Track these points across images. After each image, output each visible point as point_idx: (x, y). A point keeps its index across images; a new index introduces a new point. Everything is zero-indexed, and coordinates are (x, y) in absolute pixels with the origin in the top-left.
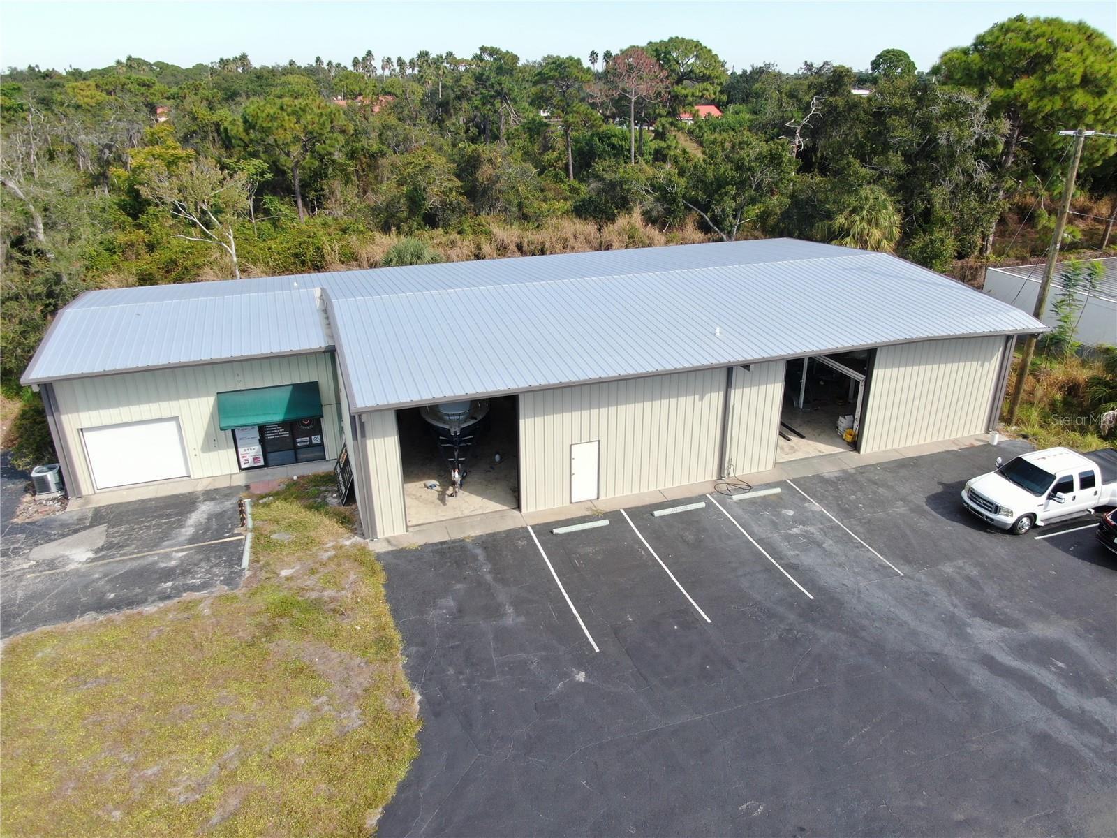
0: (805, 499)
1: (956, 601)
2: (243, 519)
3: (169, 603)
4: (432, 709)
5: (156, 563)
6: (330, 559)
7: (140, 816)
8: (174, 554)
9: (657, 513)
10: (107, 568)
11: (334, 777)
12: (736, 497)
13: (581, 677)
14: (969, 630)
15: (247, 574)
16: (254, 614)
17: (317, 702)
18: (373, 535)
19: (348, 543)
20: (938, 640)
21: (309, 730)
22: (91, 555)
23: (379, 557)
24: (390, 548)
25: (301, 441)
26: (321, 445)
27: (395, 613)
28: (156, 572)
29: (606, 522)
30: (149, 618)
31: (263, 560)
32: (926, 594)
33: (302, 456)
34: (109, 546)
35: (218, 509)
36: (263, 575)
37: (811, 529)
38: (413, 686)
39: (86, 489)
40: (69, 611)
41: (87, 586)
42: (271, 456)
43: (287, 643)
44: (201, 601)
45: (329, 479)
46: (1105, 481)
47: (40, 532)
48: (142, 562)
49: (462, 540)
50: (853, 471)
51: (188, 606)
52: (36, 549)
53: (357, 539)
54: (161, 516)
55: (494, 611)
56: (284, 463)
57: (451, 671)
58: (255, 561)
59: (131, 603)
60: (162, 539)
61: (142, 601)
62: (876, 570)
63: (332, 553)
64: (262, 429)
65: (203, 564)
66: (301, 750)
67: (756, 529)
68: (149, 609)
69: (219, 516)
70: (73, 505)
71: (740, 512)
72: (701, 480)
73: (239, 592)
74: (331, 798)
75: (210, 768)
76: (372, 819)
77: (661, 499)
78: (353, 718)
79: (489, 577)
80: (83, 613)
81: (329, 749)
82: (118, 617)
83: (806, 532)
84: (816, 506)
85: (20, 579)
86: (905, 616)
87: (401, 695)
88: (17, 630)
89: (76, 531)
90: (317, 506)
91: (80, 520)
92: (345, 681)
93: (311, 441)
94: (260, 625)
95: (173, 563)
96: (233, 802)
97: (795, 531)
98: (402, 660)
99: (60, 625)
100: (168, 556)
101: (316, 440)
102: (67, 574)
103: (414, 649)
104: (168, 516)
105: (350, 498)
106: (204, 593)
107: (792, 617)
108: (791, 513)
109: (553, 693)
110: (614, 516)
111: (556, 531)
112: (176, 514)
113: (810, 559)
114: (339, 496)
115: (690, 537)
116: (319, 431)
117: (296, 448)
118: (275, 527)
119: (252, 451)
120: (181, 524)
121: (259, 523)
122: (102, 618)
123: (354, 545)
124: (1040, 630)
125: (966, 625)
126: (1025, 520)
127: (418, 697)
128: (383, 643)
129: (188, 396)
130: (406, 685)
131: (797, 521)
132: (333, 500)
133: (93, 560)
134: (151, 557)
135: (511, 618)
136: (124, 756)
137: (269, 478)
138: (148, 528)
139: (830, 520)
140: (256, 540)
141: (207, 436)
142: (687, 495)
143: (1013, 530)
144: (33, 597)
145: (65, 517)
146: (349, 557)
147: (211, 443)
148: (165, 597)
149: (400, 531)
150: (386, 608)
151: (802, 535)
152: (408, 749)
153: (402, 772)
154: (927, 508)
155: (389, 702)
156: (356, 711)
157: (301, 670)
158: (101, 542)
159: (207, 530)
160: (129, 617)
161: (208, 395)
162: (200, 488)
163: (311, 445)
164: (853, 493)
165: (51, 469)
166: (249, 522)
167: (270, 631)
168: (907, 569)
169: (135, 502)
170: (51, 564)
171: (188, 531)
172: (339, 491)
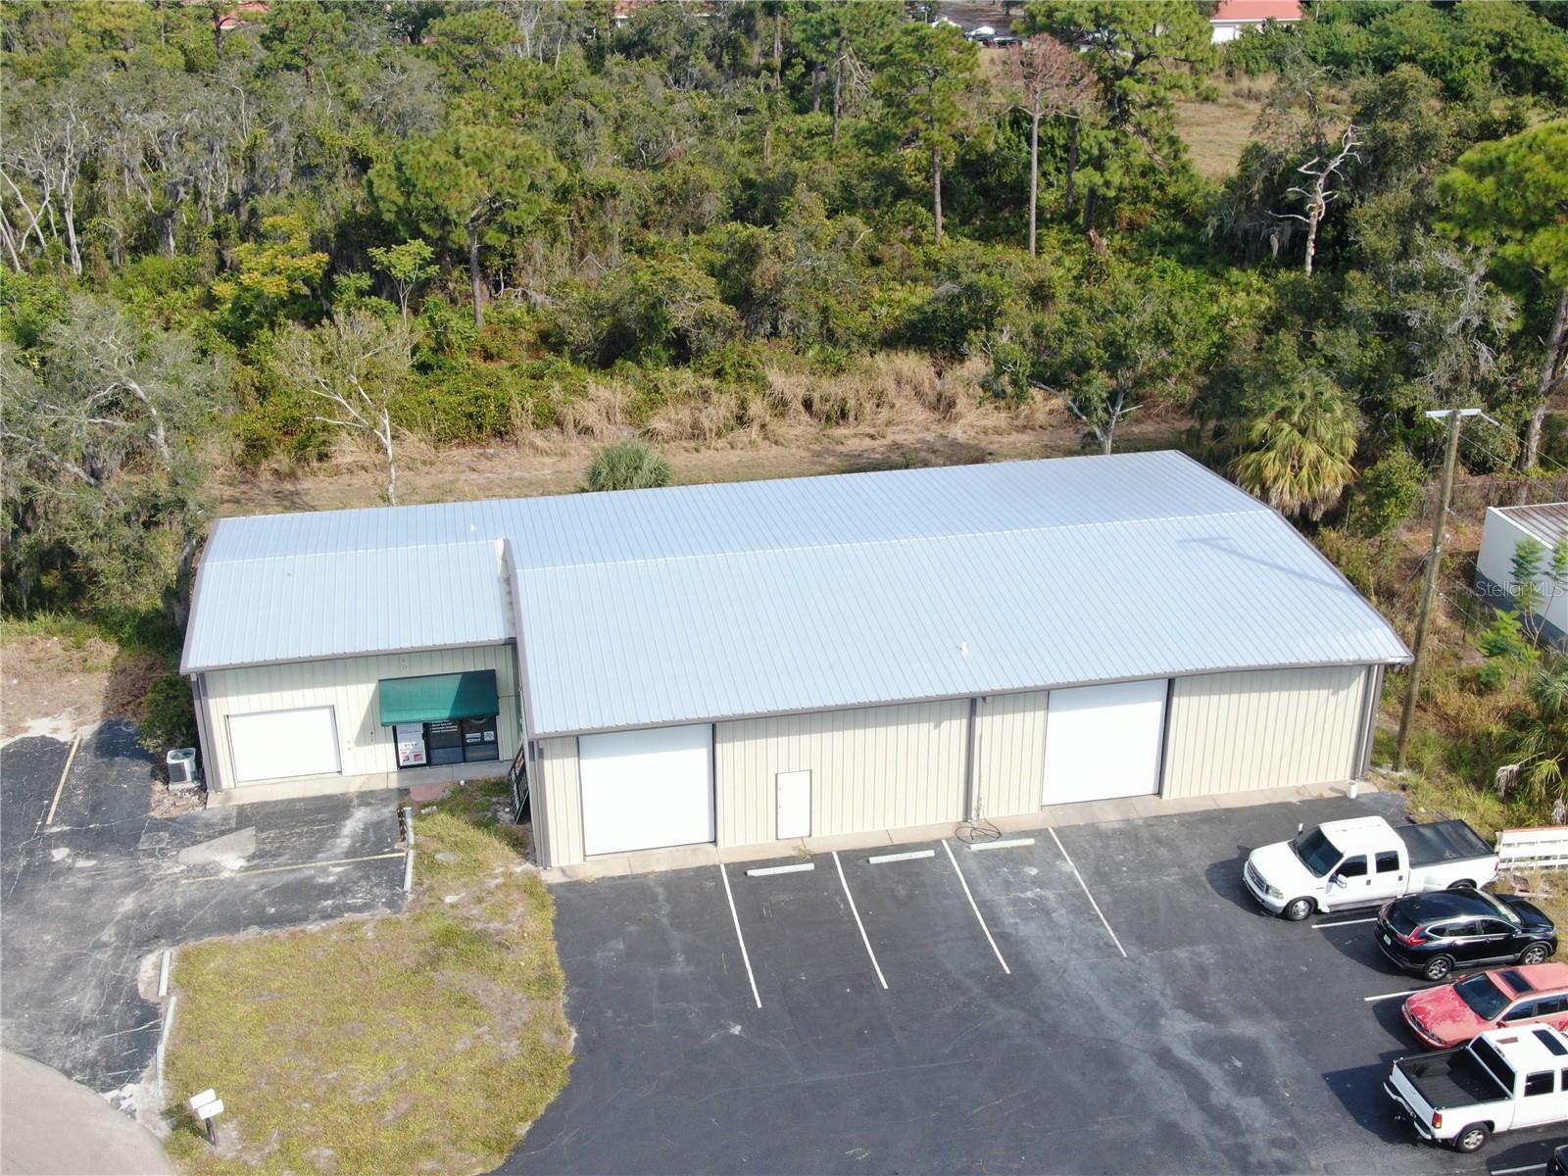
0: (1059, 855)
1: (1168, 991)
2: (403, 832)
3: (332, 923)
4: (585, 1047)
5: (312, 878)
6: (498, 887)
7: (326, 1109)
8: (330, 868)
9: (873, 860)
10: (263, 879)
11: (491, 1095)
12: (975, 847)
13: (737, 1030)
14: (1162, 1021)
15: (410, 897)
16: (418, 941)
17: (478, 1031)
18: (546, 864)
19: (518, 870)
20: (1123, 1028)
21: (470, 1054)
22: (243, 863)
23: (550, 889)
24: (564, 880)
25: (471, 737)
26: (495, 742)
27: (561, 951)
28: (314, 887)
29: (810, 867)
30: (313, 937)
31: (427, 882)
32: (1140, 980)
33: (470, 755)
34: (261, 854)
35: (375, 818)
36: (427, 900)
37: (1049, 894)
38: (571, 1024)
39: (226, 781)
40: (231, 922)
41: (245, 898)
42: (435, 753)
43: (452, 974)
44: (364, 923)
45: (501, 787)
46: (1413, 865)
47: (185, 832)
48: (298, 875)
49: (644, 876)
50: (1140, 822)
51: (351, 928)
52: (184, 851)
53: (528, 866)
54: (313, 822)
55: (666, 958)
56: (449, 763)
57: (610, 1014)
58: (418, 883)
59: (294, 919)
60: (317, 850)
61: (305, 919)
62: (1098, 948)
63: (500, 880)
64: (427, 726)
65: (363, 883)
66: (463, 1070)
67: (984, 889)
68: (312, 928)
69: (377, 826)
70: (214, 800)
71: (973, 865)
72: (942, 820)
73: (404, 917)
74: (487, 1111)
75: (382, 1077)
76: (523, 1129)
77: (884, 842)
78: (512, 1048)
79: (665, 921)
80: (246, 926)
81: (487, 1072)
82: (282, 933)
83: (1041, 897)
84: (1069, 865)
85: (175, 884)
86: (1102, 1001)
87: (558, 1032)
88: (184, 939)
89: (222, 833)
90: (485, 824)
91: (224, 819)
92: (506, 1014)
93: (482, 737)
94: (424, 953)
95: (331, 879)
96: (404, 1106)
97: (1029, 894)
98: (563, 999)
99: (227, 937)
100: (324, 871)
101: (489, 736)
102: (222, 882)
103: (576, 990)
104: (321, 822)
105: (524, 815)
106: (366, 915)
107: (976, 991)
108: (1034, 871)
109: (705, 1042)
110: (823, 861)
111: (750, 873)
112: (328, 821)
113: (1029, 930)
114: (512, 811)
115: (901, 891)
116: (492, 725)
117: (464, 745)
118: (440, 846)
119: (412, 746)
120: (335, 833)
121: (421, 839)
122: (266, 933)
123: (525, 873)
124: (1242, 1028)
125: (1162, 1015)
126: (1301, 905)
127: (575, 1035)
128: (546, 981)
129: (346, 682)
130: (565, 1023)
131: (1037, 882)
132: (505, 815)
133: (247, 869)
134: (308, 870)
135: (680, 966)
136: (306, 1061)
137: (432, 780)
138: (300, 835)
139: (1077, 884)
140: (419, 857)
141: (364, 728)
142: (919, 839)
143: (1287, 914)
144: (191, 905)
145: (206, 814)
146: (518, 887)
147: (367, 735)
148: (326, 916)
149: (576, 859)
150: (552, 946)
151: (1034, 901)
152: (559, 1079)
153: (552, 1096)
154: (1204, 878)
155: (546, 1037)
156: (515, 1042)
157: (464, 1001)
158: (251, 849)
159: (364, 842)
160: (293, 935)
161: (369, 681)
162: (353, 788)
163: (483, 742)
164: (1124, 850)
165: (187, 755)
166: (411, 837)
167: (435, 960)
168: (1135, 950)
169: (282, 801)
170: (203, 869)
171: (343, 843)
172: (512, 804)
